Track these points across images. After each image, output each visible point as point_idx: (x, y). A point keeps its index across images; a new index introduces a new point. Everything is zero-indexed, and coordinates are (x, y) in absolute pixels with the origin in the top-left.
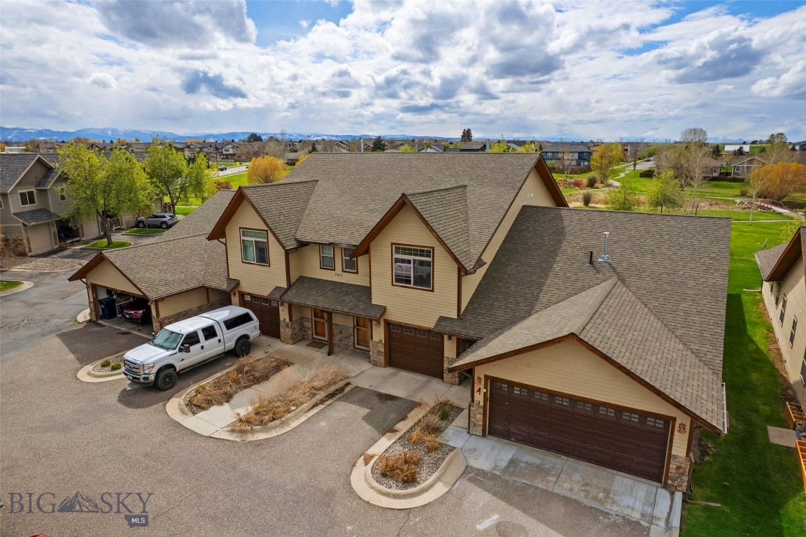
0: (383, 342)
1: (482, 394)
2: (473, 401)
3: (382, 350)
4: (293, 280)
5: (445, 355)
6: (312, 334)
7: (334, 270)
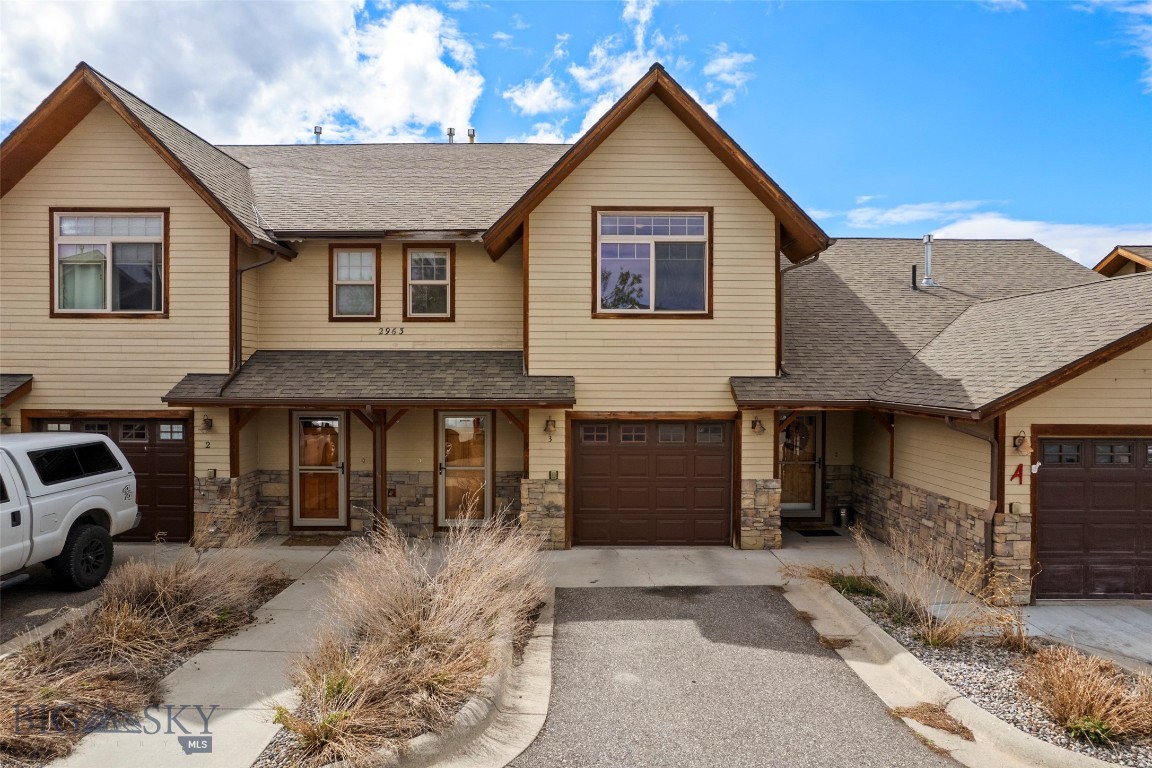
0: (562, 477)
1: (1027, 480)
2: (1000, 509)
3: (560, 500)
4: (248, 350)
5: (744, 476)
6: (291, 517)
7: (377, 319)
